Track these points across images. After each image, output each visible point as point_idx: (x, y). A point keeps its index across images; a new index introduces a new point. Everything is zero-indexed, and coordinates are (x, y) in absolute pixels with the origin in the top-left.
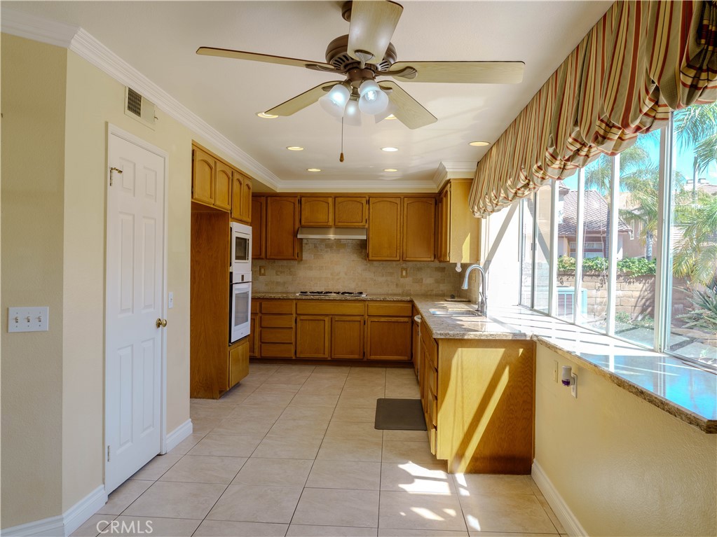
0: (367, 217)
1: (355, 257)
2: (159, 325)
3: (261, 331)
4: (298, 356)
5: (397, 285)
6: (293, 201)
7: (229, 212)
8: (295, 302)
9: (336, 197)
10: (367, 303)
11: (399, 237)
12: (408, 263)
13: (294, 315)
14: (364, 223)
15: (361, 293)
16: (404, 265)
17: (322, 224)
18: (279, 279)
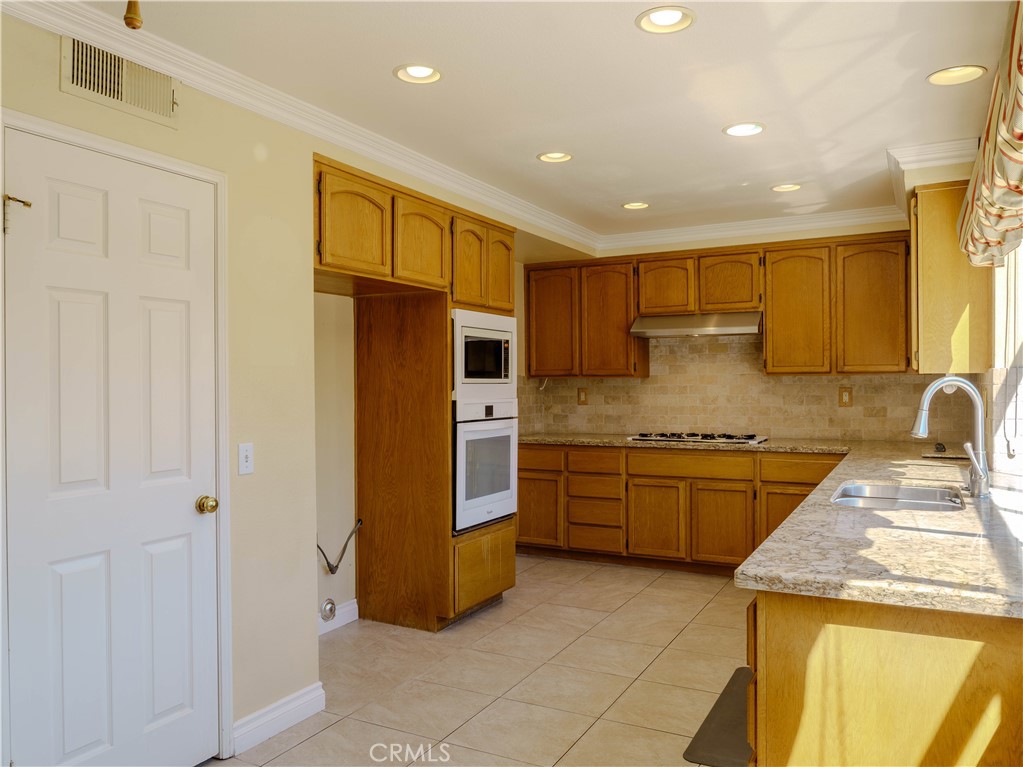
0: (762, 292)
1: (745, 369)
2: (201, 508)
3: (568, 501)
4: (631, 551)
5: (831, 420)
6: (623, 271)
7: (447, 290)
8: (624, 452)
9: (700, 256)
10: (759, 456)
11: (827, 325)
12: (853, 377)
13: (624, 477)
14: (755, 303)
15: (752, 437)
16: (845, 382)
17: (674, 309)
18: (611, 409)
